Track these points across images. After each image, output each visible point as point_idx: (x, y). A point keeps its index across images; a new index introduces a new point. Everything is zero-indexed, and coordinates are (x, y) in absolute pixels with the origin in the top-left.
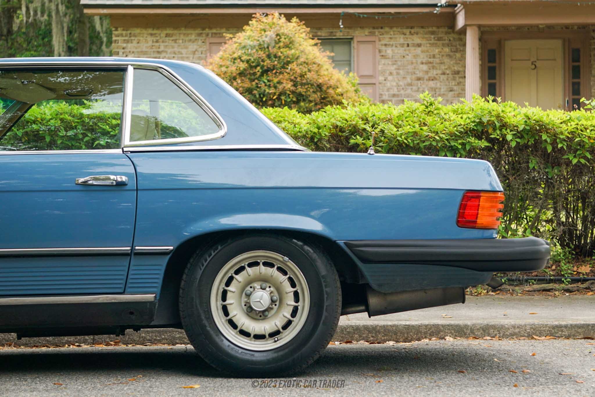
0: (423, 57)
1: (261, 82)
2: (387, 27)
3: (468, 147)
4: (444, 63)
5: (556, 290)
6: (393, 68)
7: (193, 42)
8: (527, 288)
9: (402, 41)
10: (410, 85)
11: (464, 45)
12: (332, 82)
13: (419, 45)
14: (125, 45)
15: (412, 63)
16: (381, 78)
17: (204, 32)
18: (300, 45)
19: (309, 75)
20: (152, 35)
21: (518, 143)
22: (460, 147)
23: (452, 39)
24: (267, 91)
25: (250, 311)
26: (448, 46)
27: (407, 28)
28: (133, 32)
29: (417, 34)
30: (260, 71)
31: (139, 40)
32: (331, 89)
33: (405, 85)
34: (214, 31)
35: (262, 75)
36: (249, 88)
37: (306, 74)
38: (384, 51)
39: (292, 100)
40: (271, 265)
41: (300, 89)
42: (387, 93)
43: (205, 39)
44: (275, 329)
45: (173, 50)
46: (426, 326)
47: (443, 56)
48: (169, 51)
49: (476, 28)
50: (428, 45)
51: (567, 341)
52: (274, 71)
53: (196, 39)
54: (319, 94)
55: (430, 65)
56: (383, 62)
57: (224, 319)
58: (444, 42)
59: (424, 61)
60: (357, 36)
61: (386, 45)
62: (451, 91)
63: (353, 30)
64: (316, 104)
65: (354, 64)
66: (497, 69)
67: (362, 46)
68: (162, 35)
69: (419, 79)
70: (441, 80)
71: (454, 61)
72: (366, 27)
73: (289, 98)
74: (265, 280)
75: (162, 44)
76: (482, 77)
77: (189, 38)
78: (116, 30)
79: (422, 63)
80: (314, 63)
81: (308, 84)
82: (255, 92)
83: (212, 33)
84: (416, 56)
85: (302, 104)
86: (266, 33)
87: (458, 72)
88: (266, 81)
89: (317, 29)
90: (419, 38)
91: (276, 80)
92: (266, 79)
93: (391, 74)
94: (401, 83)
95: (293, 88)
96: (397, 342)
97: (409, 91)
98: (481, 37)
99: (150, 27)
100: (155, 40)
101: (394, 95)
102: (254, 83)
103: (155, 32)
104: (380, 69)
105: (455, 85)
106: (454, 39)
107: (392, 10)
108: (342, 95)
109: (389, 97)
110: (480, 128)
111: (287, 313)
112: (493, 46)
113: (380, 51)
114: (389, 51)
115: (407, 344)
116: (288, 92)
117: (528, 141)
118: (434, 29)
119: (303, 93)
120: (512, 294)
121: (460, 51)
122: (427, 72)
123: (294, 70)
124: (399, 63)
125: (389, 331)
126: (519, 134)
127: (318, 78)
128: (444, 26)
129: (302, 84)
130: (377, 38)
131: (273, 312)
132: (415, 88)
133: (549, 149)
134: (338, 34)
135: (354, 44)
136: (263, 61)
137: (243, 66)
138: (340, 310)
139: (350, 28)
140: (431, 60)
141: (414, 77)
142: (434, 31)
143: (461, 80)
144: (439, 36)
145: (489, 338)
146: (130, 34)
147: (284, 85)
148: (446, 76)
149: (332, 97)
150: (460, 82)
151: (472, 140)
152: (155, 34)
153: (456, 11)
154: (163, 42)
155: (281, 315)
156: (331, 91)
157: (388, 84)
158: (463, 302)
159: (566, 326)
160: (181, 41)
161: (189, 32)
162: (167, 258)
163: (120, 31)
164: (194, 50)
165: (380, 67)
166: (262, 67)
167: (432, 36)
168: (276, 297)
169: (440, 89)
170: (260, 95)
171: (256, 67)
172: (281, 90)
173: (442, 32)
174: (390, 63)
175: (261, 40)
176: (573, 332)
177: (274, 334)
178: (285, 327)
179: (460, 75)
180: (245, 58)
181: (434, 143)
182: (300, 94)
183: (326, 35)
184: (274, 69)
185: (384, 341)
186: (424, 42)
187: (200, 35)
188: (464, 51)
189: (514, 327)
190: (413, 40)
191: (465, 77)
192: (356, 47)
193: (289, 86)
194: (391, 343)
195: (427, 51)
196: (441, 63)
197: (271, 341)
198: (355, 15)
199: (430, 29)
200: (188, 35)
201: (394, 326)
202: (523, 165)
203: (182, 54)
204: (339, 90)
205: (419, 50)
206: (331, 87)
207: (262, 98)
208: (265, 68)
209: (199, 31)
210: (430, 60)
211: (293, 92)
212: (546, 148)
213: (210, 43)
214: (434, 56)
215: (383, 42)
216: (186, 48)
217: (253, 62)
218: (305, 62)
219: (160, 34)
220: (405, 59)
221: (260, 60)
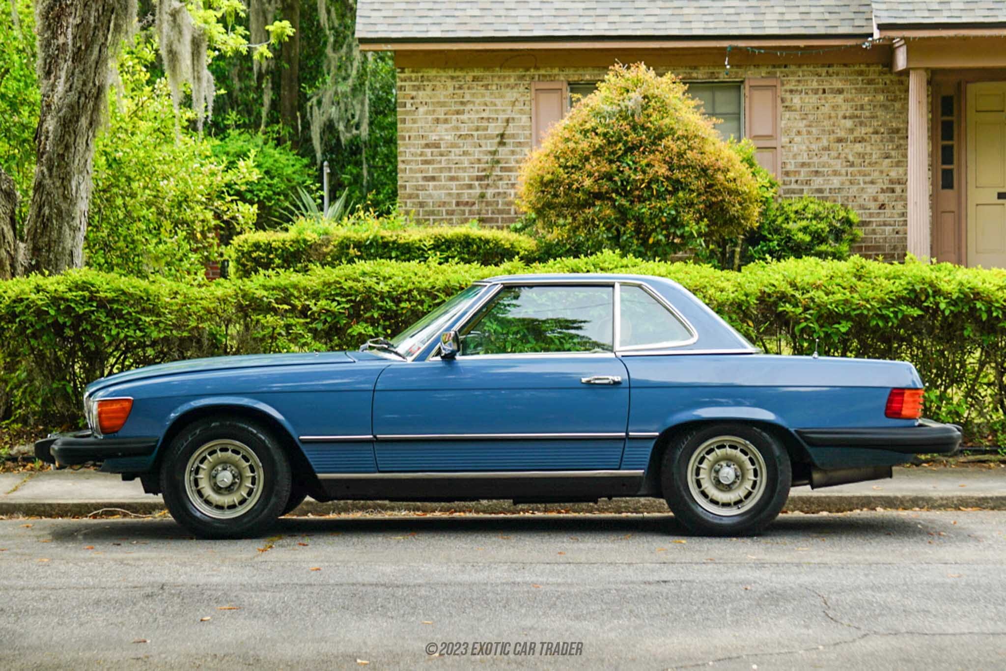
0: (846, 109)
1: (624, 165)
2: (795, 65)
3: (900, 316)
4: (877, 117)
5: (991, 461)
6: (801, 125)
7: (512, 88)
8: (962, 459)
9: (815, 85)
10: (827, 149)
11: (907, 91)
12: (721, 164)
13: (840, 91)
14: (414, 93)
15: (830, 117)
16: (785, 140)
17: (528, 73)
18: (676, 111)
19: (689, 154)
20: (452, 78)
21: (952, 312)
22: (892, 315)
23: (888, 82)
24: (633, 176)
25: (718, 484)
26: (883, 92)
27: (823, 66)
28: (425, 75)
29: (838, 74)
30: (623, 148)
31: (435, 86)
32: (720, 173)
33: (819, 150)
34: (542, 72)
35: (625, 153)
36: (607, 173)
37: (685, 153)
38: (789, 100)
39: (666, 189)
40: (735, 448)
41: (678, 175)
42: (793, 162)
43: (530, 84)
44: (739, 498)
45: (483, 100)
46: (858, 498)
47: (875, 106)
48: (477, 101)
49: (923, 73)
50: (853, 91)
51: (991, 512)
52: (641, 149)
53: (516, 84)
54: (703, 180)
55: (857, 120)
56: (788, 116)
57: (697, 490)
58: (877, 86)
59: (847, 115)
60: (749, 79)
61: (791, 91)
62: (887, 158)
63: (742, 70)
64: (699, 194)
65: (746, 120)
66: (955, 126)
67: (757, 94)
68: (467, 78)
69: (840, 140)
70: (873, 142)
71: (892, 115)
72: (763, 65)
73: (663, 186)
74: (729, 460)
75: (467, 91)
76: (932, 138)
77: (507, 82)
78: (403, 72)
79: (845, 118)
80: (696, 136)
81: (688, 167)
82: (616, 178)
83: (539, 75)
84: (835, 107)
85: (681, 194)
86: (630, 94)
87: (897, 131)
88: (631, 163)
89: (691, 68)
90: (841, 80)
91: (644, 162)
92: (631, 160)
93: (799, 133)
94: (813, 147)
95: (668, 173)
96: (830, 512)
97: (825, 158)
98: (931, 78)
99: (449, 68)
100: (457, 86)
101: (803, 165)
102: (614, 166)
103: (458, 73)
104: (783, 126)
105: (893, 149)
106: (891, 81)
107: (802, 43)
108: (735, 180)
109: (796, 167)
110: (912, 296)
111: (748, 485)
112: (949, 91)
113: (783, 101)
114: (796, 100)
115: (840, 514)
116: (661, 179)
117: (963, 308)
118: (863, 67)
119: (683, 180)
120: (945, 466)
121: (901, 99)
122: (852, 131)
123: (669, 147)
124: (811, 117)
125: (823, 502)
126: (954, 303)
127: (702, 158)
128: (877, 64)
129: (679, 168)
130: (779, 81)
131: (736, 485)
132: (834, 154)
133: (984, 317)
134: (721, 76)
135: (746, 90)
136: (626, 135)
137: (598, 141)
138: (790, 484)
139: (739, 66)
140: (858, 112)
141: (832, 137)
142: (862, 71)
143: (901, 142)
144: (870, 77)
145: (917, 509)
146: (422, 77)
147: (656, 169)
148: (880, 136)
149: (721, 184)
150: (901, 145)
151: (904, 308)
152: (458, 77)
153: (894, 44)
154: (469, 88)
155: (743, 488)
156: (720, 176)
157: (795, 149)
158: (891, 476)
159: (991, 498)
160: (494, 87)
161: (507, 73)
162: (653, 442)
163: (407, 73)
164: (513, 100)
165: (783, 124)
166: (625, 144)
167: (860, 78)
168: (739, 473)
169: (871, 154)
170: (622, 182)
171: (616, 143)
172: (651, 175)
173: (874, 72)
174: (798, 117)
175: (623, 104)
176: (998, 503)
177: (738, 503)
178: (747, 496)
179: (900, 135)
180: (600, 130)
181: (865, 312)
182: (678, 181)
183: (704, 77)
184: (641, 146)
185: (818, 512)
186: (847, 86)
187: (522, 78)
188: (906, 99)
189: (942, 499)
190: (831, 84)
191: (907, 137)
192: (747, 94)
193: (663, 170)
194: (825, 514)
195: (853, 100)
196: (873, 117)
197: (735, 508)
198: (748, 51)
199: (857, 68)
200: (505, 77)
201: (827, 497)
202: (958, 333)
203: (495, 105)
204: (731, 175)
205: (840, 99)
206: (719, 169)
207: (626, 187)
208: (630, 144)
209: (520, 72)
210: (856, 112)
211: (668, 178)
212: (980, 316)
213: (537, 90)
214: (862, 107)
215: (788, 87)
216: (502, 96)
217: (612, 137)
218: (683, 136)
219: (464, 77)
220: (819, 112)
221: (622, 133)
